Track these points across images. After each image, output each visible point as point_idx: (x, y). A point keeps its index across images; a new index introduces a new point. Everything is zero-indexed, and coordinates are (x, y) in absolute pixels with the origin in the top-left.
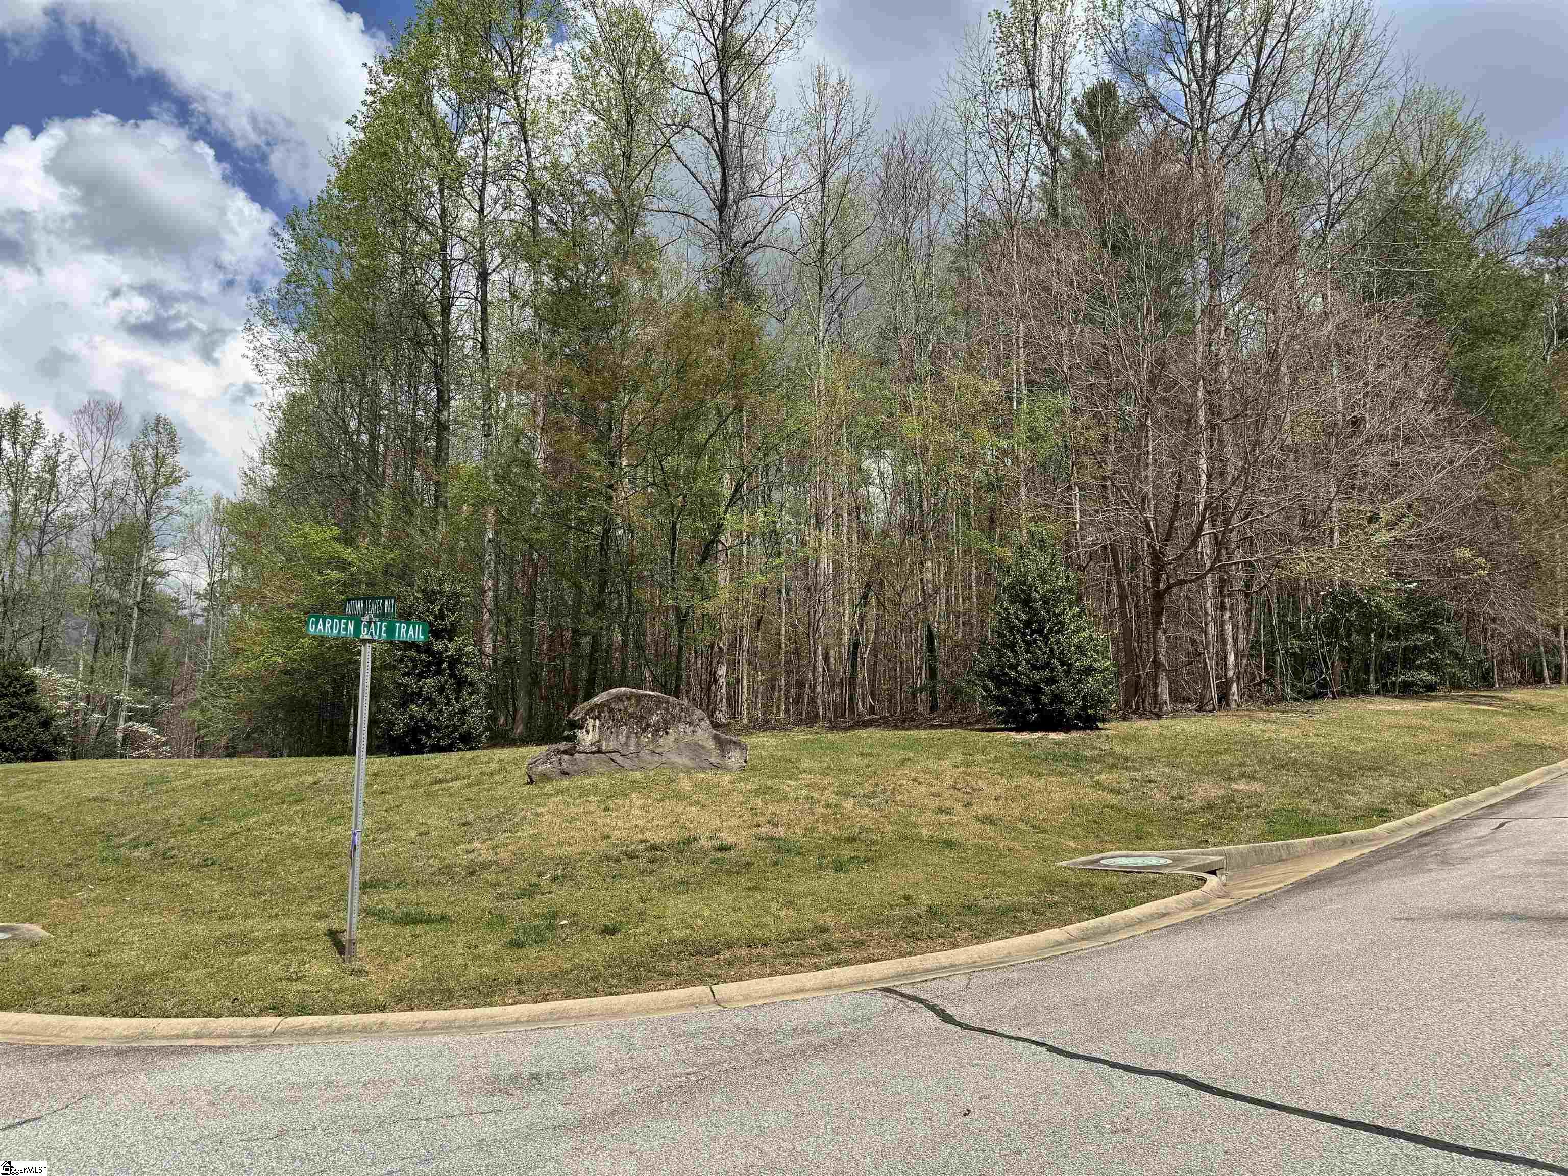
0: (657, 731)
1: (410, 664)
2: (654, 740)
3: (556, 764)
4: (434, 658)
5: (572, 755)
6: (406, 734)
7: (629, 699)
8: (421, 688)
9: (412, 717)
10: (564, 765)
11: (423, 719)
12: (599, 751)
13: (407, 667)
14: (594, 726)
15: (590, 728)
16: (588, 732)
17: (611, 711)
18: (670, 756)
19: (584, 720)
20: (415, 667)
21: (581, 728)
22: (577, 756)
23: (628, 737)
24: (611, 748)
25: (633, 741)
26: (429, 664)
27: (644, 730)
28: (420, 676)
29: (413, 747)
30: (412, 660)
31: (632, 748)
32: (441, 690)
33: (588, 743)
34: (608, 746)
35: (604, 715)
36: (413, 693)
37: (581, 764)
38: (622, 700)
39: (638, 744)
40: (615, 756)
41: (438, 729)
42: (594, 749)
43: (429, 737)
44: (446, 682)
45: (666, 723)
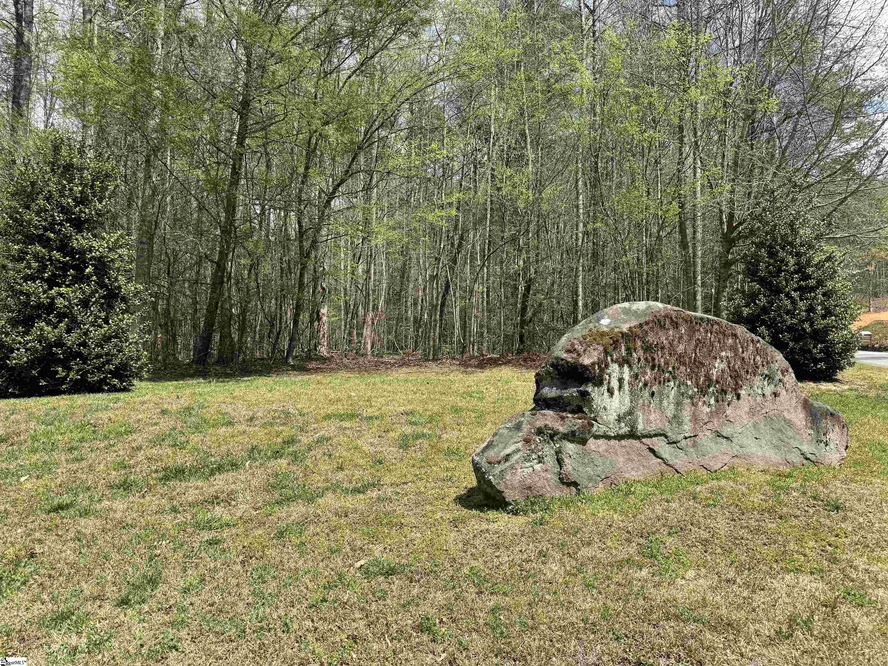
0: (724, 392)
1: (35, 265)
2: (718, 412)
3: (550, 461)
4: (73, 258)
5: (583, 442)
6: (31, 364)
7: (676, 325)
8: (53, 299)
9: (41, 339)
10: (569, 465)
11: (59, 343)
12: (632, 435)
13: (29, 267)
14: (621, 380)
15: (615, 384)
16: (611, 391)
17: (648, 348)
18: (745, 441)
19: (603, 365)
20: (43, 268)
21: (599, 383)
22: (592, 443)
23: (678, 404)
24: (652, 428)
25: (686, 414)
26: (65, 267)
27: (703, 392)
28: (52, 283)
29: (43, 383)
30: (36, 257)
31: (687, 427)
32: (85, 303)
33: (612, 417)
34: (648, 422)
35: (638, 354)
36: (40, 306)
37: (599, 461)
38: (662, 327)
39: (695, 419)
40: (659, 444)
41: (84, 359)
42: (625, 430)
43: (69, 369)
44: (93, 293)
45: (736, 377)
